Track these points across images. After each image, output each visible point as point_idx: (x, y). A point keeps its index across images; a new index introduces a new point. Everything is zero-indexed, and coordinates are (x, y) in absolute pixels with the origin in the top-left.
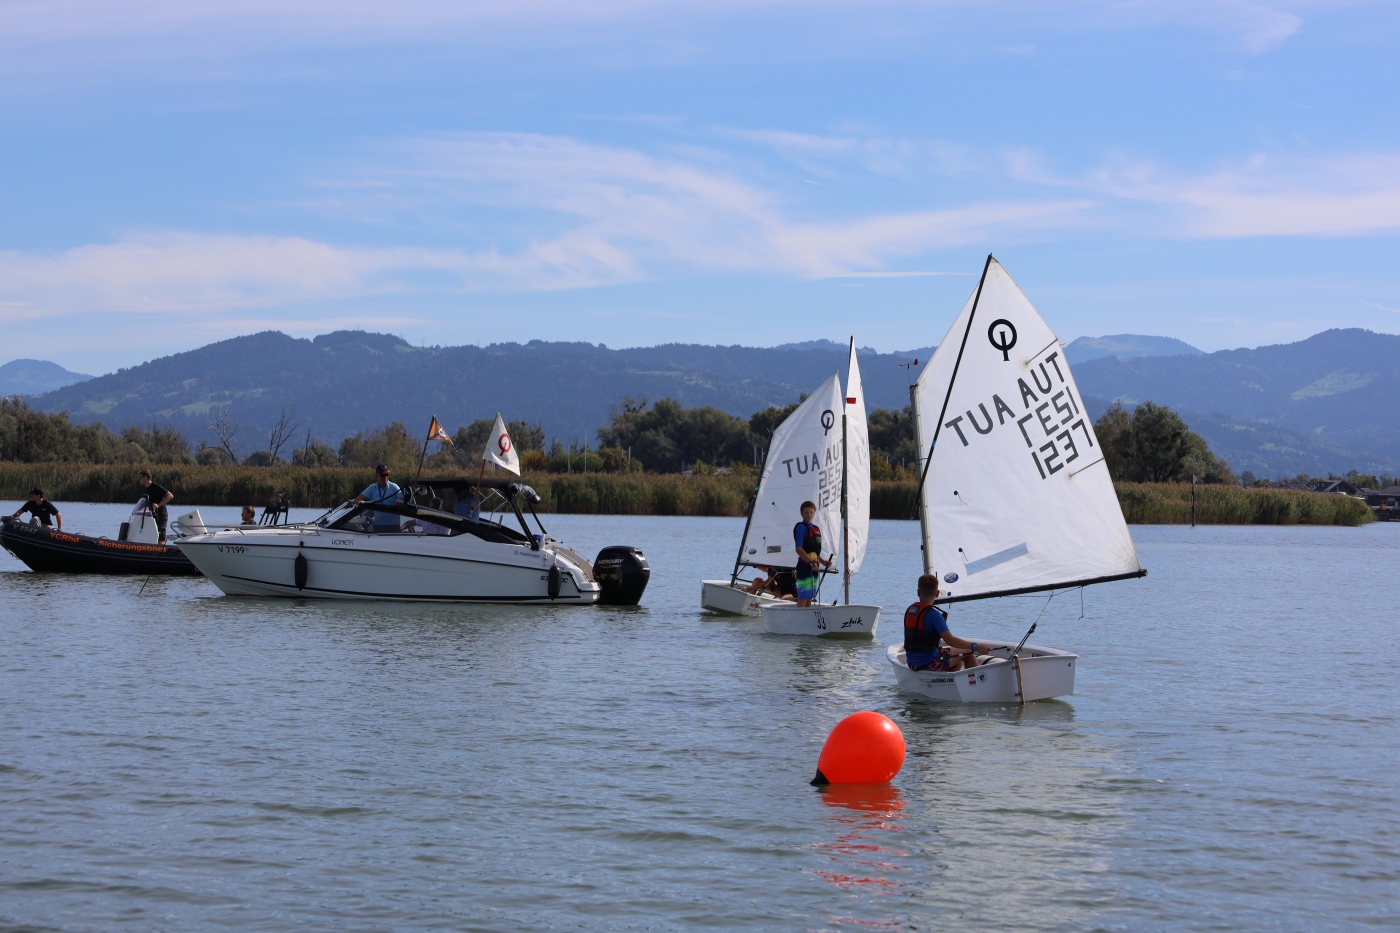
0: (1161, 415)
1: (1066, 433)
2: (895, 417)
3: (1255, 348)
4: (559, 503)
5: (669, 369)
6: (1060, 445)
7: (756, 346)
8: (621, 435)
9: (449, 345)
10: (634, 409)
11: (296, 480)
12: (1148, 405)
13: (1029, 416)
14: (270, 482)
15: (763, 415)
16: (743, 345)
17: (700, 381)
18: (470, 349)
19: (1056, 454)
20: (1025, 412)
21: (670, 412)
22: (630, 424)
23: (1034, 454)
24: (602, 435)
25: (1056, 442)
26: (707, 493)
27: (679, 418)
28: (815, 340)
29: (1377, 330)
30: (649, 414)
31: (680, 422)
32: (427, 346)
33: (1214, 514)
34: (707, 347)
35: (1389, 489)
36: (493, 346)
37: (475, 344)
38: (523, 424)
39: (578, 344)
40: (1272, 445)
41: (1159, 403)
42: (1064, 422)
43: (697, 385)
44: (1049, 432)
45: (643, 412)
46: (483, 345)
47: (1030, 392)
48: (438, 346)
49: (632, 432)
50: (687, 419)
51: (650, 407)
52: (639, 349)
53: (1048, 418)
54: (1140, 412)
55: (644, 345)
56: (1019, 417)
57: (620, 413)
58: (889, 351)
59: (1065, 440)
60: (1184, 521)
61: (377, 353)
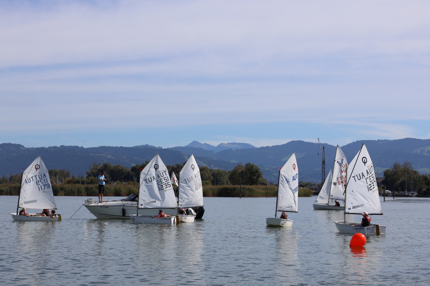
0: (252, 166)
2: (173, 167)
3: (271, 146)
4: (87, 193)
5: (102, 153)
7: (127, 146)
8: (93, 173)
9: (37, 147)
10: (97, 166)
11: (10, 187)
12: (249, 163)
13: (368, 178)
14: (2, 188)
15: (135, 167)
16: (124, 146)
17: (111, 157)
18: (43, 148)
21: (108, 166)
22: (96, 170)
23: (368, 186)
24: (87, 173)
26: (129, 190)
27: (110, 168)
28: (144, 145)
29: (306, 141)
30: (102, 167)
31: (111, 169)
32: (30, 147)
33: (271, 194)
34: (113, 147)
35: (313, 186)
36: (50, 147)
37: (44, 147)
38: (64, 170)
39: (75, 146)
40: (276, 174)
41: (252, 163)
43: (110, 158)
45: (99, 167)
46: (47, 147)
47: (368, 173)
48: (33, 147)
49: (97, 172)
50: (113, 168)
51: (102, 165)
52: (93, 148)
53: (371, 179)
54: (247, 165)
55: (94, 147)
57: (92, 167)
58: (166, 148)
60: (263, 196)
61: (15, 149)
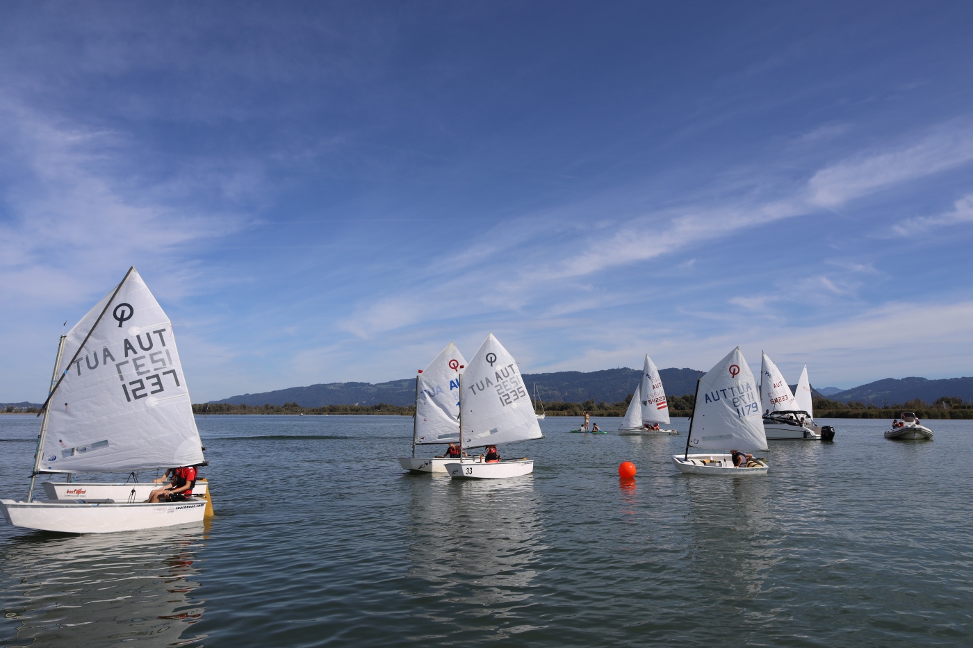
1: (157, 376)
6: (148, 384)
13: (127, 362)
19: (143, 387)
20: (125, 359)
23: (124, 386)
25: (145, 381)
42: (155, 370)
44: (139, 374)
47: (131, 347)
53: (143, 365)
56: (117, 362)
59: (155, 380)
